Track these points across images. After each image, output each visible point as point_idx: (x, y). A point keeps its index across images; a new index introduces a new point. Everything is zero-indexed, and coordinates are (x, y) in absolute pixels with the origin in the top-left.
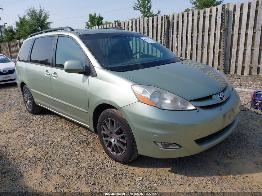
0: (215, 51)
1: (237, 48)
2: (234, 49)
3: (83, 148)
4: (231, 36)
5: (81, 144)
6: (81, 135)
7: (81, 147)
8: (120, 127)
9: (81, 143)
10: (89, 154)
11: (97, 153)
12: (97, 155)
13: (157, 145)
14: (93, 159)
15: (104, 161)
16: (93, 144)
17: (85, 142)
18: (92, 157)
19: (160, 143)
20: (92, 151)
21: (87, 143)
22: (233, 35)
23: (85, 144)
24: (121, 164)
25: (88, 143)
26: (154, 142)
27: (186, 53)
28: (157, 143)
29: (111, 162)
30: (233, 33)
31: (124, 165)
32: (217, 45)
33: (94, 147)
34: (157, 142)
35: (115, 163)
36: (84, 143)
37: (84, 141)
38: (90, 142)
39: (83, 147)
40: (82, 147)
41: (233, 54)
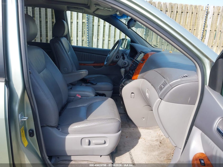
0: (78, 39)
1: (97, 38)
2: (95, 38)
4: (92, 27)
22: (93, 25)
27: (46, 40)
30: (93, 24)
32: (80, 34)
41: (95, 44)
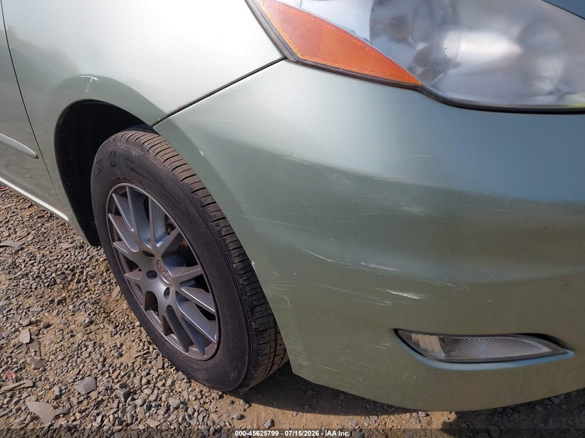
3: (60, 307)
5: (55, 283)
6: (65, 246)
7: (52, 301)
8: (178, 229)
9: (58, 281)
10: (79, 337)
11: (111, 328)
12: (111, 344)
13: (415, 348)
14: (89, 365)
15: (138, 377)
16: (104, 283)
17: (74, 275)
18: (85, 354)
19: (435, 340)
20: (91, 322)
21: (78, 282)
23: (73, 285)
24: (215, 394)
25: (86, 280)
26: (396, 331)
28: (414, 336)
29: (169, 382)
31: (228, 398)
33: (104, 298)
34: (418, 333)
35: (184, 384)
36: (69, 278)
37: (72, 270)
38: (92, 278)
39: (60, 302)
40: (56, 301)
